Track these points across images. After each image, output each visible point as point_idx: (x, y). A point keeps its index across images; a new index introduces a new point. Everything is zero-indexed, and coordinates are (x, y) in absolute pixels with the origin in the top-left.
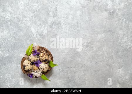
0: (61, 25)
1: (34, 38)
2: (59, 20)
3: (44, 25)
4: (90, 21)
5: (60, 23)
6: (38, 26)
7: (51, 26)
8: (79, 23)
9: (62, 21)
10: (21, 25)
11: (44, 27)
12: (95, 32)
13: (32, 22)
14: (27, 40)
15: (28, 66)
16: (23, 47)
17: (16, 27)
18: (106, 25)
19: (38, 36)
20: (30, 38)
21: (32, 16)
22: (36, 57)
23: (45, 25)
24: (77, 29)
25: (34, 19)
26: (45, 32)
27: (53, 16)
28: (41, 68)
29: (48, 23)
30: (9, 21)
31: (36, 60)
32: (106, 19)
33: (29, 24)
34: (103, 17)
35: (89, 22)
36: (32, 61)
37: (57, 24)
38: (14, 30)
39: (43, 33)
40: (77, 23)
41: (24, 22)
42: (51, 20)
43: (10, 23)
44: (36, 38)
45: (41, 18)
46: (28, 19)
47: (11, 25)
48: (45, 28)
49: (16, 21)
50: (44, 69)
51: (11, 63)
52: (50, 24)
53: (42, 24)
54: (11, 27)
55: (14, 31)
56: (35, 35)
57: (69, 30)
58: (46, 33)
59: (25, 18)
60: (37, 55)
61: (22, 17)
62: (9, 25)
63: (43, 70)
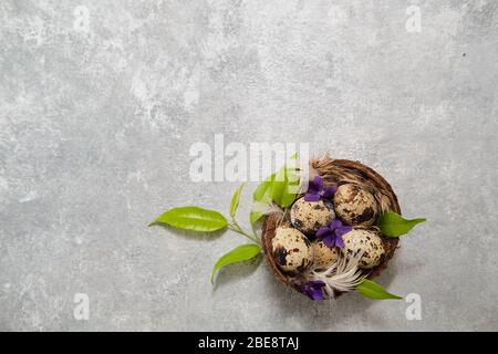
0: (257, 67)
1: (143, 124)
2: (250, 46)
3: (184, 70)
4: (383, 50)
5: (252, 59)
6: (163, 72)
7: (214, 74)
8: (334, 59)
9: (263, 51)
10: (88, 69)
11: (188, 76)
12: (405, 95)
13: (136, 57)
14: (116, 131)
15: (296, 250)
16: (99, 162)
17: (67, 77)
18: (456, 65)
19: (161, 116)
20: (127, 126)
21: (137, 31)
22: (323, 209)
23: (191, 68)
24: (329, 83)
25: (142, 41)
26: (191, 98)
27: (226, 31)
28: (355, 249)
29: (201, 60)
30: (40, 51)
31: (323, 222)
32: (454, 39)
33: (121, 64)
34: (442, 32)
35: (381, 54)
36: (308, 226)
37: (240, 63)
38: (61, 90)
39: (183, 101)
40: (329, 58)
41: (100, 55)
42: (216, 45)
43: (43, 61)
44: (154, 124)
45: (173, 40)
46: (117, 43)
47: (48, 68)
48: (190, 80)
49: (68, 51)
50: (366, 255)
51: (48, 228)
52: (211, 64)
53: (177, 64)
54: (50, 76)
55: (59, 95)
56: (149, 112)
57: (292, 89)
58: (196, 102)
59: (107, 38)
60: (322, 198)
61: (93, 35)
62: (37, 69)
63: (364, 259)
